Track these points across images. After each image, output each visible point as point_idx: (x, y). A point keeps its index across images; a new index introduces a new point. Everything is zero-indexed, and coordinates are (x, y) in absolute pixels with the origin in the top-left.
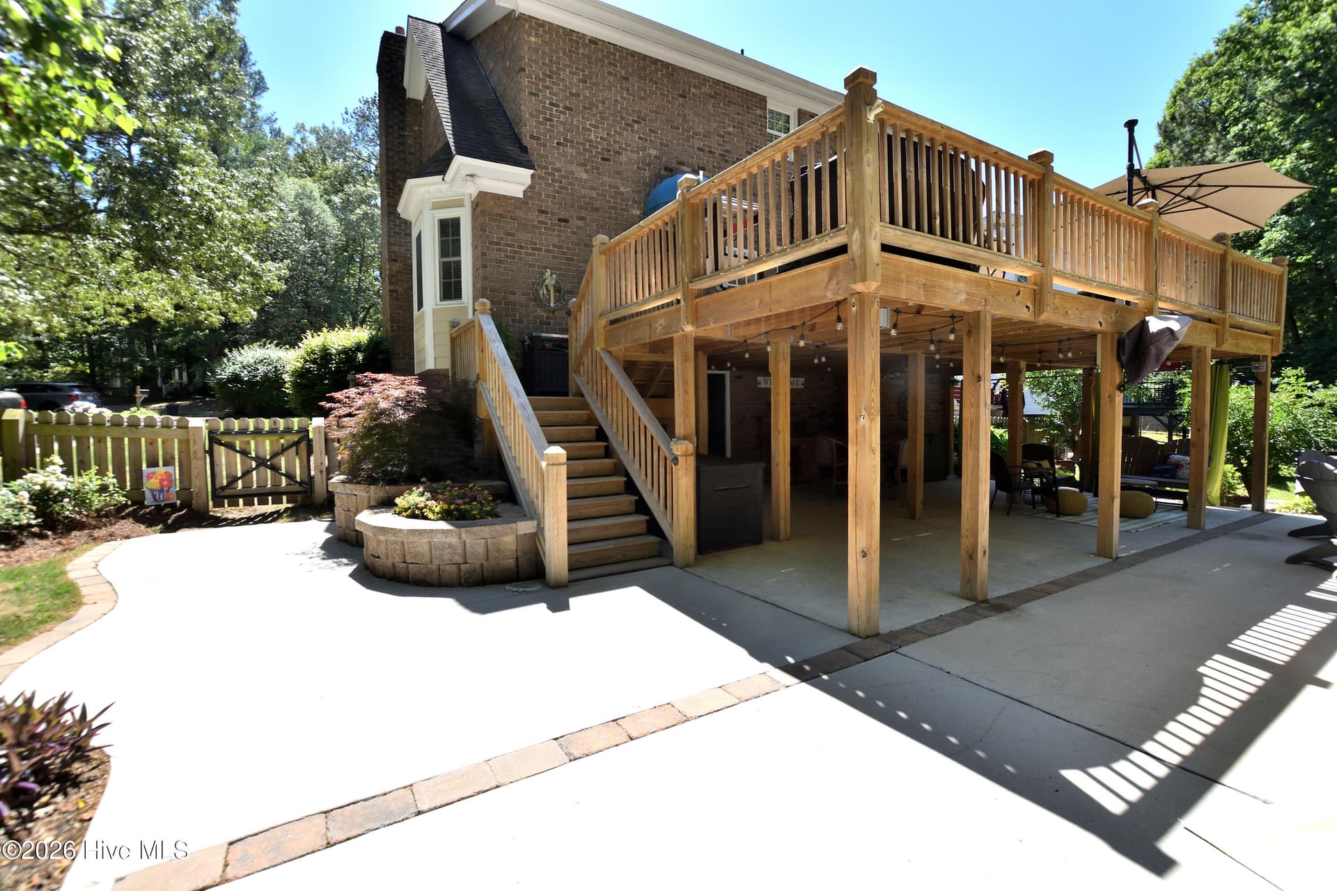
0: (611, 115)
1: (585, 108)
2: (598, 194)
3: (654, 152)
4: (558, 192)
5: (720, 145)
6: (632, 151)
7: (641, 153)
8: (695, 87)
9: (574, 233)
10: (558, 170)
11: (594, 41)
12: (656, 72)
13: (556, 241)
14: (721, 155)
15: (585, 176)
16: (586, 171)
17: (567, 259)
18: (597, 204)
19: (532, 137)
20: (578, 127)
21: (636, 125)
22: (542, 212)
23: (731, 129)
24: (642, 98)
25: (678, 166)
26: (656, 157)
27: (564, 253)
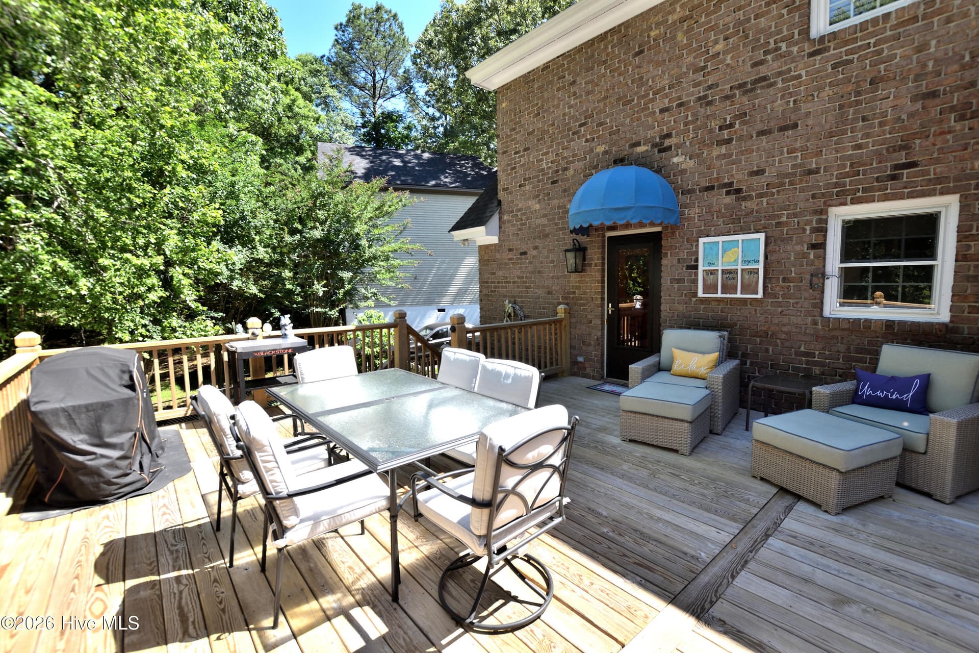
0: (559, 132)
1: (538, 140)
2: (549, 220)
3: (600, 149)
4: (520, 229)
5: (698, 84)
6: (579, 160)
7: (588, 157)
8: (658, 25)
9: (530, 263)
10: (519, 210)
11: (546, 67)
12: (606, 47)
13: (518, 273)
14: (700, 98)
15: (538, 206)
16: (539, 202)
17: (526, 287)
18: (547, 229)
19: (504, 190)
20: (533, 162)
21: (582, 129)
22: (510, 250)
23: (719, 47)
24: (588, 93)
25: (631, 150)
26: (605, 153)
27: (524, 282)
